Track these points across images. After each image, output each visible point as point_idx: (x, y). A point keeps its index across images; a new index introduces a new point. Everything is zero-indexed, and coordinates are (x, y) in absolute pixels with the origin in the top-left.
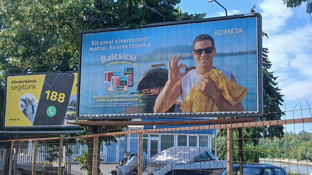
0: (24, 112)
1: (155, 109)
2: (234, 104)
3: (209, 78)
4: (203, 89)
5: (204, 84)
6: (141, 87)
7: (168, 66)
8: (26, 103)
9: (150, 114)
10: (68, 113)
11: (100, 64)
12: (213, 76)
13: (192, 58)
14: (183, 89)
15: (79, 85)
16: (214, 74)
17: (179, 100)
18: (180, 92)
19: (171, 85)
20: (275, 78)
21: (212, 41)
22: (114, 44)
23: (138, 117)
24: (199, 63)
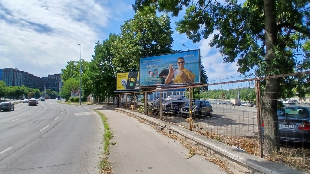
0: (123, 85)
1: (165, 82)
2: (191, 80)
3: (183, 72)
4: (181, 75)
5: (181, 74)
6: (160, 75)
7: (169, 68)
8: (123, 82)
9: (163, 84)
10: (136, 85)
11: (146, 68)
12: (184, 71)
13: (177, 65)
14: (174, 75)
15: (140, 76)
16: (184, 70)
17: (173, 79)
18: (173, 77)
19: (170, 75)
20: (205, 72)
21: (184, 59)
22: (151, 61)
23: (159, 85)
24: (179, 67)
